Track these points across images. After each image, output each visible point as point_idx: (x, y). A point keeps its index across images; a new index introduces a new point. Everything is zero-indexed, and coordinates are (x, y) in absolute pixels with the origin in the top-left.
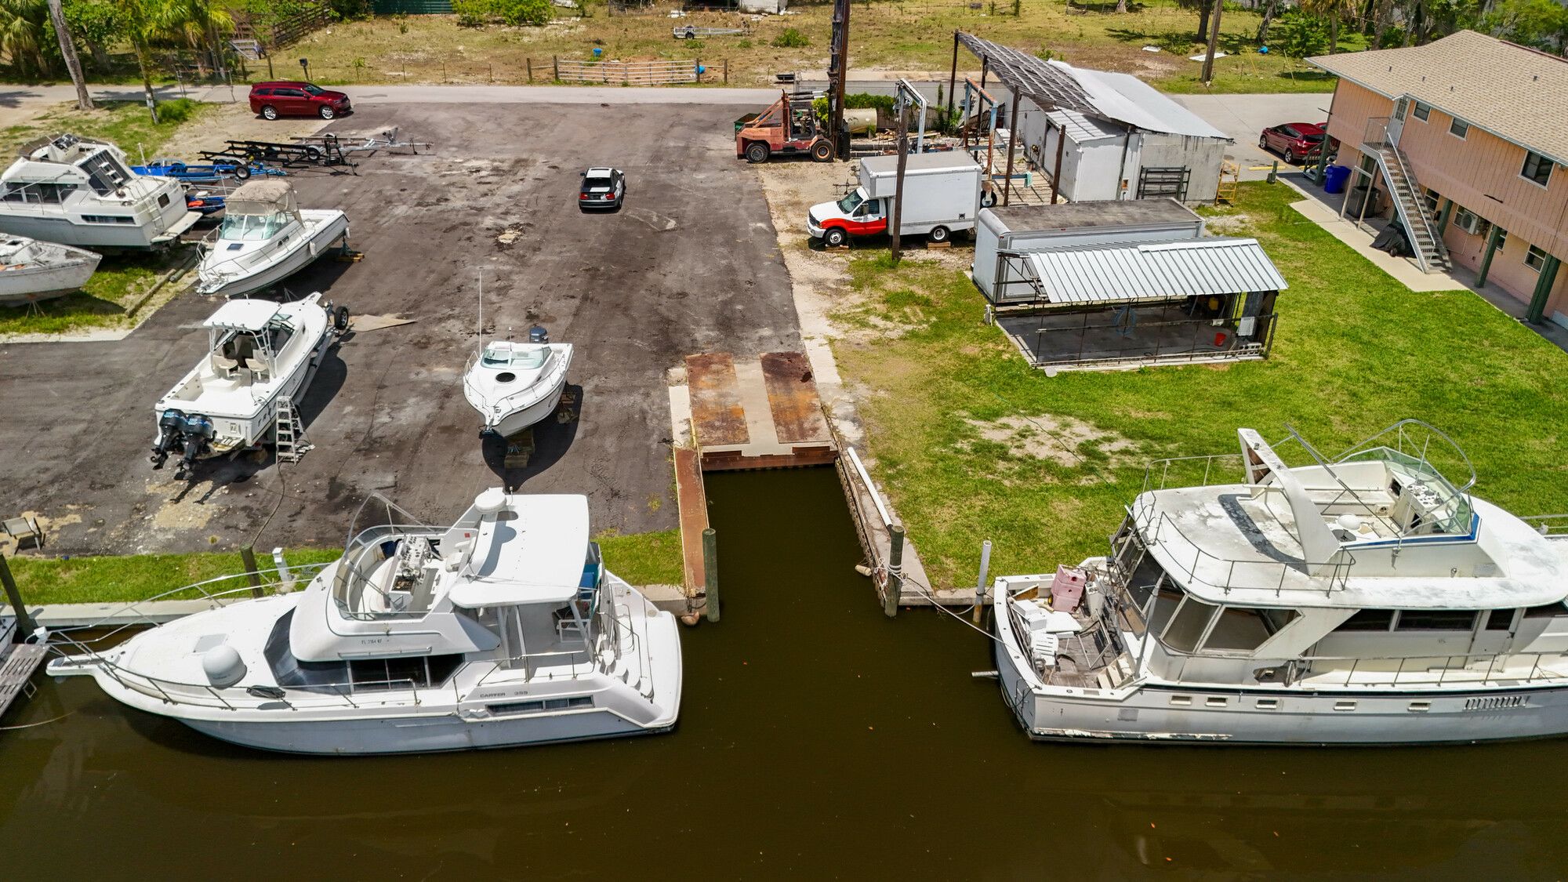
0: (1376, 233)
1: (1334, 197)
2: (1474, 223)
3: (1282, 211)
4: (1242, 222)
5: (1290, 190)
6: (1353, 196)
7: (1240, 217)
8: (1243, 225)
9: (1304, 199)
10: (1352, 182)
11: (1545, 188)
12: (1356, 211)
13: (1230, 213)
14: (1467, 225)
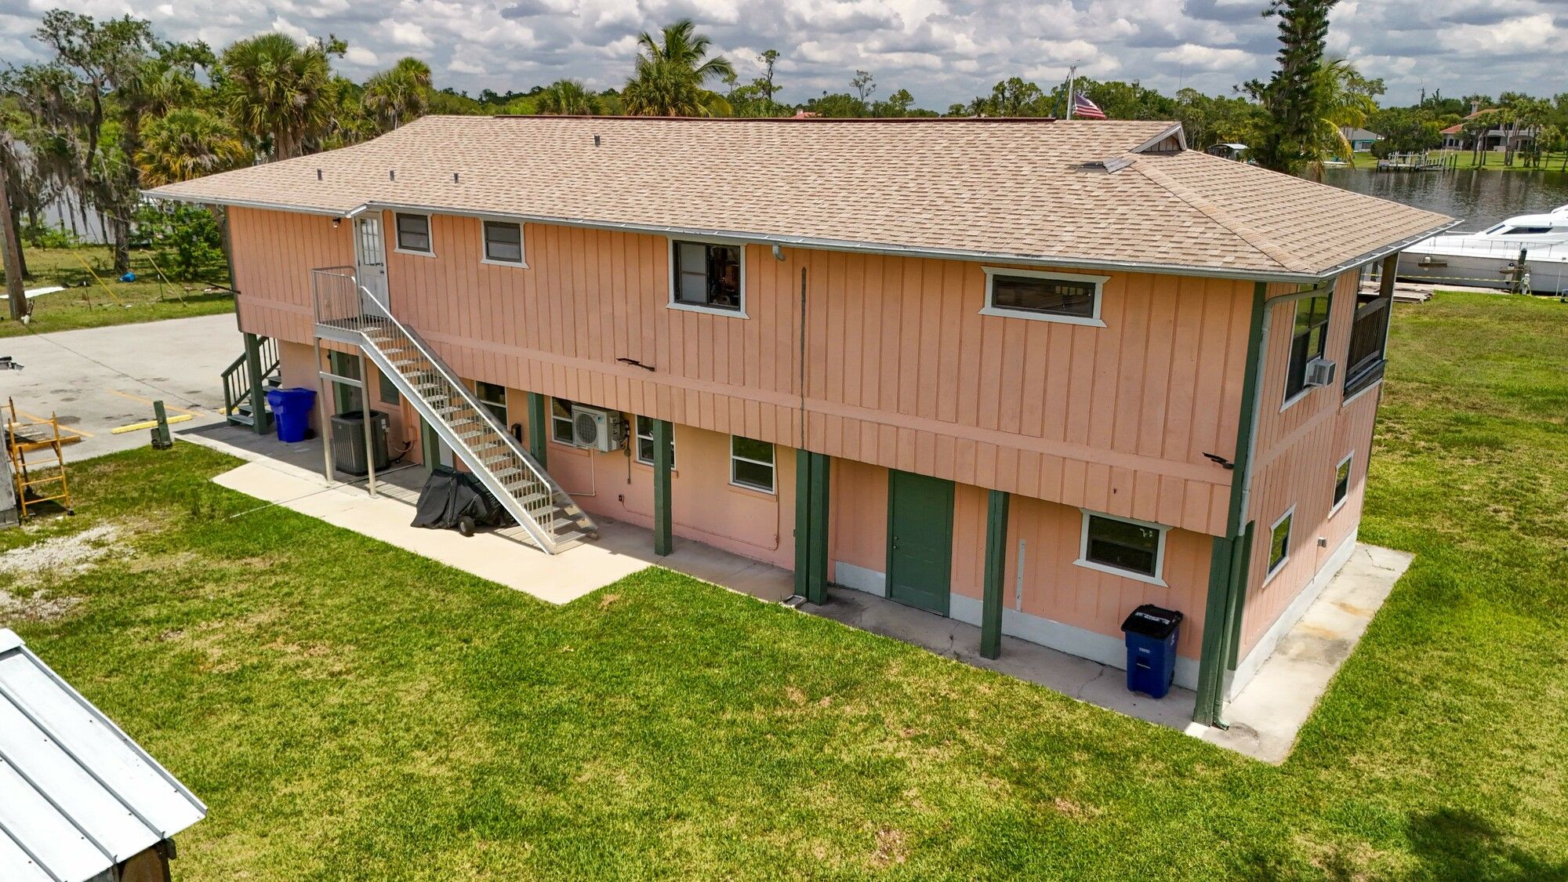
0: (414, 496)
1: (301, 447)
2: (602, 429)
3: (196, 496)
4: (98, 544)
5: (208, 452)
6: (338, 436)
7: (93, 534)
8: (102, 552)
9: (243, 462)
10: (327, 409)
11: (741, 314)
12: (353, 464)
13: (64, 531)
14: (590, 436)
